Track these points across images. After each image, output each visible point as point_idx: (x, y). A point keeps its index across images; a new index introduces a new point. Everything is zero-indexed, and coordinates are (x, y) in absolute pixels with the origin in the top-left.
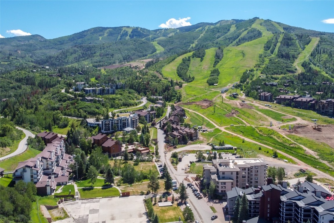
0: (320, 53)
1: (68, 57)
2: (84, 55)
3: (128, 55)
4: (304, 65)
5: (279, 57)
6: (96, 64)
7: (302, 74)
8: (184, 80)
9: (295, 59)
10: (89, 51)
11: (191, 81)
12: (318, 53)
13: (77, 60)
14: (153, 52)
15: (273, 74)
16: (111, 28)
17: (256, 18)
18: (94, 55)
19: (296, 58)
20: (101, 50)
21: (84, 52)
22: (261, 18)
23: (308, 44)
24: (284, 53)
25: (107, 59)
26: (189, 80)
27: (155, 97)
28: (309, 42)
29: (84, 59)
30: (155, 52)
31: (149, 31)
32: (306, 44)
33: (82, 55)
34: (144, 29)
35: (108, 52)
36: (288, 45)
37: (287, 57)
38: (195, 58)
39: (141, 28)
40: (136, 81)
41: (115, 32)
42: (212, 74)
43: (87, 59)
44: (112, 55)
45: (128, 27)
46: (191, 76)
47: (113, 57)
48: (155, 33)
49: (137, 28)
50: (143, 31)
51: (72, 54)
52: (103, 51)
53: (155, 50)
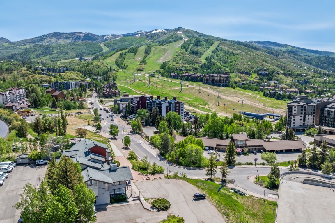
0: (219, 51)
1: (30, 54)
2: (43, 53)
3: (80, 53)
4: (207, 59)
5: (191, 53)
6: (53, 59)
7: (205, 64)
8: (120, 67)
9: (201, 55)
10: (48, 50)
11: (125, 68)
12: (217, 51)
13: (38, 56)
14: (100, 51)
15: (184, 64)
16: (66, 33)
17: (180, 27)
18: (52, 53)
19: (203, 54)
20: (58, 50)
21: (44, 51)
22: (183, 28)
23: (211, 45)
24: (194, 51)
25: (63, 56)
26: (124, 67)
27: (96, 77)
28: (213, 44)
29: (43, 56)
30: (102, 51)
31: (98, 36)
32: (210, 45)
33: (42, 53)
34: (94, 34)
35: (63, 51)
36: (197, 45)
37: (196, 53)
38: (130, 53)
39: (92, 34)
40: (84, 68)
41: (70, 36)
42: (141, 64)
43: (46, 56)
44: (67, 53)
45: (81, 33)
46: (126, 65)
47: (67, 55)
48: (103, 37)
49: (89, 34)
50: (93, 36)
51: (33, 52)
52: (59, 50)
53: (102, 50)
